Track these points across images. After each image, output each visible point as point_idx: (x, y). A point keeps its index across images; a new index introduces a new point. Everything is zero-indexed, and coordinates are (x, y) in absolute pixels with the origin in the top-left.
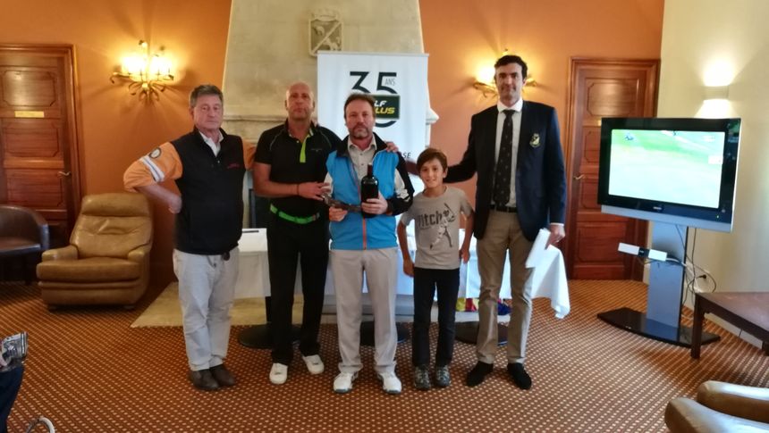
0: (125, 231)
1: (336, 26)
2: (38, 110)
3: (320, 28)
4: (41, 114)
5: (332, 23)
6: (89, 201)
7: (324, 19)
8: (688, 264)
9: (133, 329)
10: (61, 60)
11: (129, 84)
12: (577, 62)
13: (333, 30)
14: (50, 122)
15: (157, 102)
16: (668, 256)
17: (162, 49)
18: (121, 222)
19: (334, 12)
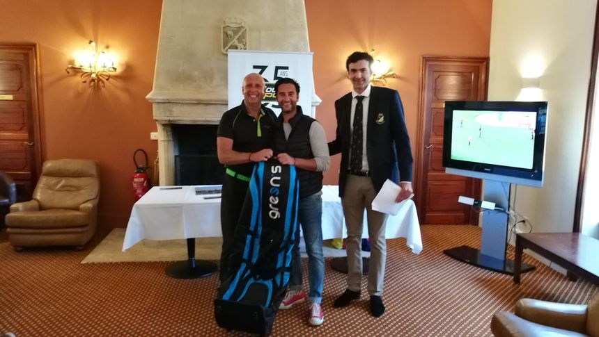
0: (78, 189)
1: (243, 30)
2: (8, 94)
3: (230, 33)
4: (10, 97)
5: (239, 28)
6: (48, 165)
7: (233, 25)
8: (511, 212)
9: (83, 265)
10: (26, 55)
11: (81, 74)
12: (426, 59)
13: (240, 34)
14: (17, 103)
15: (103, 88)
16: (496, 206)
17: (107, 47)
18: (75, 181)
19: (241, 20)
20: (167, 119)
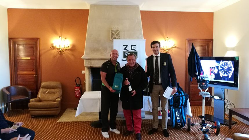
0: (54, 93)
1: (118, 32)
2: (29, 57)
3: (113, 33)
4: (29, 58)
5: (117, 31)
6: (43, 84)
7: (115, 30)
8: (226, 100)
9: (58, 123)
10: (36, 42)
11: (56, 49)
13: (117, 33)
14: (32, 60)
15: (64, 54)
16: (219, 98)
18: (53, 90)
19: (117, 28)
20: (89, 65)
